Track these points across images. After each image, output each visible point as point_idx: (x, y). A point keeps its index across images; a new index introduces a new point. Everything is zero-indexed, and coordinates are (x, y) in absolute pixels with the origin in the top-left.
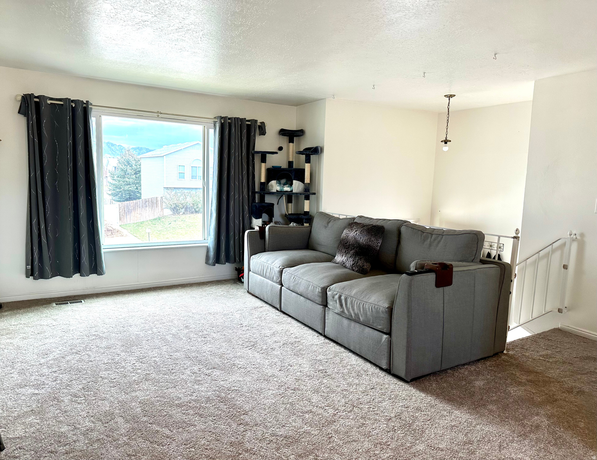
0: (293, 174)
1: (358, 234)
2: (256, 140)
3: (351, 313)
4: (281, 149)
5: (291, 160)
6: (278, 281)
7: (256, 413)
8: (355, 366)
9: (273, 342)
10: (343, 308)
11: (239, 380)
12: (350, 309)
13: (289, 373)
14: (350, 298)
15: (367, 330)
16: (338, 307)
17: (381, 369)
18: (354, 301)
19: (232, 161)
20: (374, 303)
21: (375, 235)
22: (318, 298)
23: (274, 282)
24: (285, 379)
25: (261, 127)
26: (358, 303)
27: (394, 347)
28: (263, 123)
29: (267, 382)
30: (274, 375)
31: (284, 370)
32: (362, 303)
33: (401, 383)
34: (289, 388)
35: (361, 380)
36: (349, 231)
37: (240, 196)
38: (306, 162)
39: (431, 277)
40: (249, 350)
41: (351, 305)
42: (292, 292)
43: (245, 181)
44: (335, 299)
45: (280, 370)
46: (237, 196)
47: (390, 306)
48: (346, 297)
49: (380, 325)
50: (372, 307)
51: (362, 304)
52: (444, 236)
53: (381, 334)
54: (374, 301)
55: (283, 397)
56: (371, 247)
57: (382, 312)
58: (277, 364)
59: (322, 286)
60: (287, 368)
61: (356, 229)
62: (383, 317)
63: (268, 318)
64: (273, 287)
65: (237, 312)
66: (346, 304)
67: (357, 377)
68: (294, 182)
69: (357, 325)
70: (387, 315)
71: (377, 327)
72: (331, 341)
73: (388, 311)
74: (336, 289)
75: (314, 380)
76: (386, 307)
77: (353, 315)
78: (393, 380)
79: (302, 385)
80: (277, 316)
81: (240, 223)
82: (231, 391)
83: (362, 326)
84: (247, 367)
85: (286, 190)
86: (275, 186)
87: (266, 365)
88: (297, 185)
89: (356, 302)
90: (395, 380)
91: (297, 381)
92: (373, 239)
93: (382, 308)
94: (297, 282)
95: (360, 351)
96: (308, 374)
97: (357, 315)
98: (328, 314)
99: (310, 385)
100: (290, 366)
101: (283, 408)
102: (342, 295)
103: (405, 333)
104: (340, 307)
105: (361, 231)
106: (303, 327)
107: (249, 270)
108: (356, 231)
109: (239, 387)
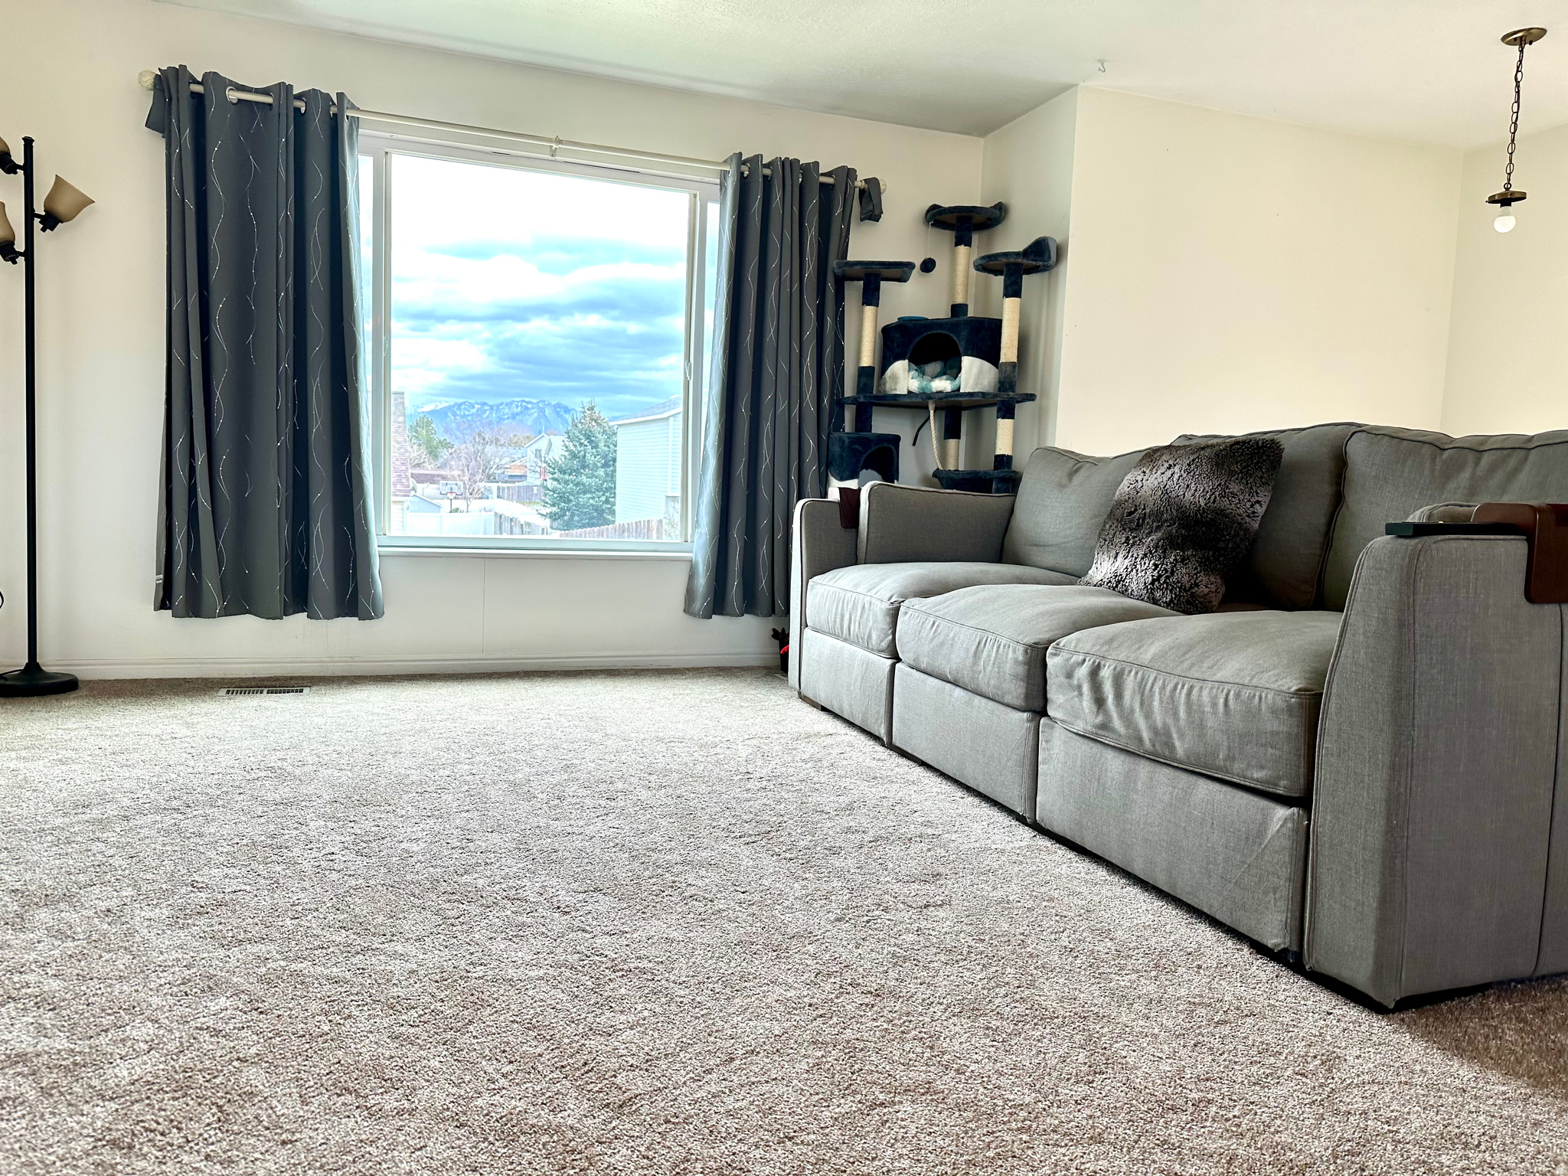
0: (964, 333)
1: (1176, 476)
2: (850, 236)
3: (1137, 730)
4: (928, 266)
5: (959, 300)
6: (884, 644)
7: (689, 1068)
8: (1148, 933)
9: (838, 830)
10: (1107, 714)
11: (671, 936)
12: (1132, 711)
13: (870, 931)
14: (1137, 673)
15: (1204, 787)
16: (1087, 711)
17: (1260, 948)
18: (1150, 682)
19: (772, 295)
20: (1237, 681)
21: (1245, 474)
22: (1013, 686)
23: (872, 651)
24: (851, 952)
25: (866, 194)
26: (1169, 688)
27: (1320, 857)
28: (873, 183)
29: (775, 954)
30: (811, 933)
31: (853, 921)
32: (1183, 686)
33: (1353, 1013)
34: (858, 985)
35: (1168, 983)
36: (1144, 472)
37: (792, 407)
38: (1007, 295)
39: (1512, 552)
40: (746, 846)
41: (1137, 699)
42: (926, 676)
43: (809, 361)
44: (1075, 682)
45: (838, 920)
46: (782, 407)
47: (1309, 686)
48: (1118, 669)
49: (1262, 767)
50: (1227, 695)
51: (1185, 691)
52: (1533, 451)
53: (1263, 803)
54: (1237, 674)
55: (821, 1016)
56: (1227, 517)
57: (1274, 712)
58: (833, 897)
59: (1031, 639)
60: (870, 914)
61: (1171, 462)
62: (1278, 733)
63: (845, 762)
64: (867, 666)
65: (747, 742)
66: (1119, 696)
67: (1153, 974)
68: (967, 361)
69: (1164, 773)
70: (1294, 721)
71: (1249, 774)
72: (1058, 845)
73: (1301, 704)
74: (1080, 646)
75: (968, 967)
76: (1289, 689)
77: (1146, 735)
78: (1312, 999)
79: (916, 978)
80: (875, 762)
81: (791, 489)
82: (620, 974)
83: (1184, 776)
84: (719, 896)
85: (940, 390)
86: (903, 378)
87: (791, 899)
88: (975, 371)
89: (1159, 683)
90: (1324, 999)
91: (895, 964)
92: (1234, 487)
93: (1270, 696)
94: (942, 637)
95: (1170, 877)
96: (949, 942)
97: (1162, 735)
98: (1047, 742)
99: (945, 982)
100: (881, 908)
101: (809, 1060)
102: (1103, 663)
103: (1380, 793)
104: (1095, 710)
105: (1189, 465)
106: (960, 794)
107: (804, 625)
108: (1169, 468)
109: (658, 963)
